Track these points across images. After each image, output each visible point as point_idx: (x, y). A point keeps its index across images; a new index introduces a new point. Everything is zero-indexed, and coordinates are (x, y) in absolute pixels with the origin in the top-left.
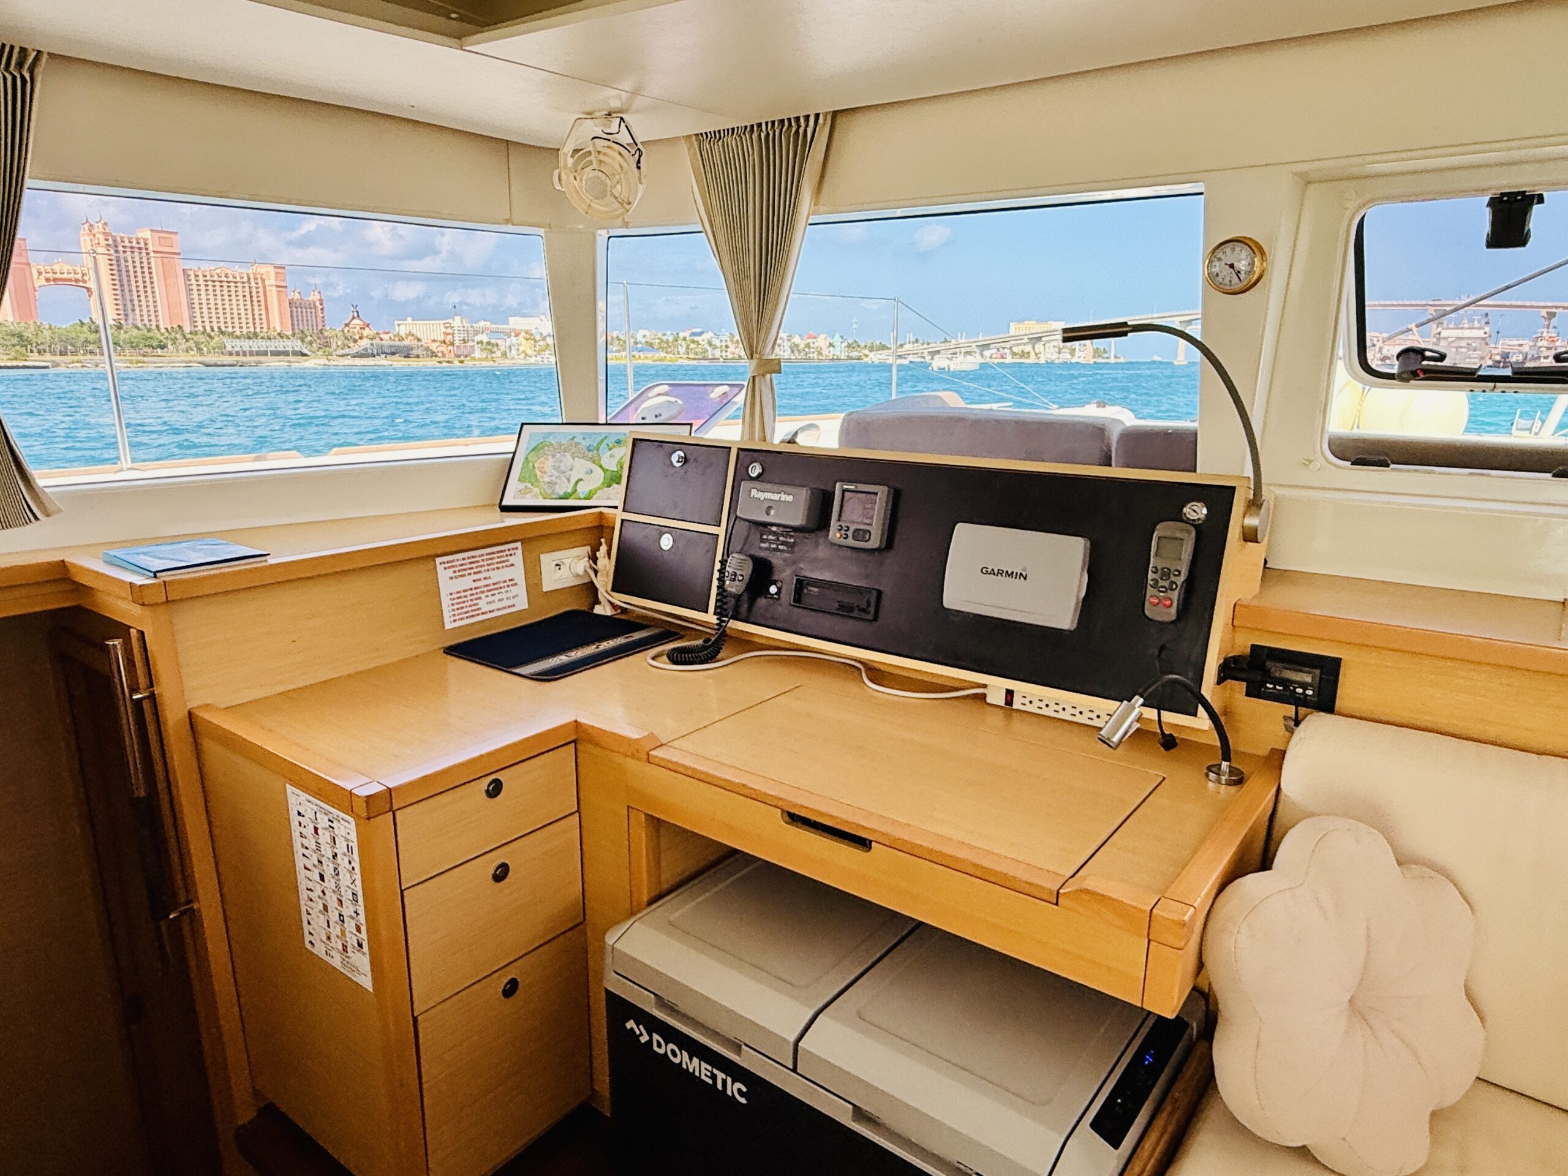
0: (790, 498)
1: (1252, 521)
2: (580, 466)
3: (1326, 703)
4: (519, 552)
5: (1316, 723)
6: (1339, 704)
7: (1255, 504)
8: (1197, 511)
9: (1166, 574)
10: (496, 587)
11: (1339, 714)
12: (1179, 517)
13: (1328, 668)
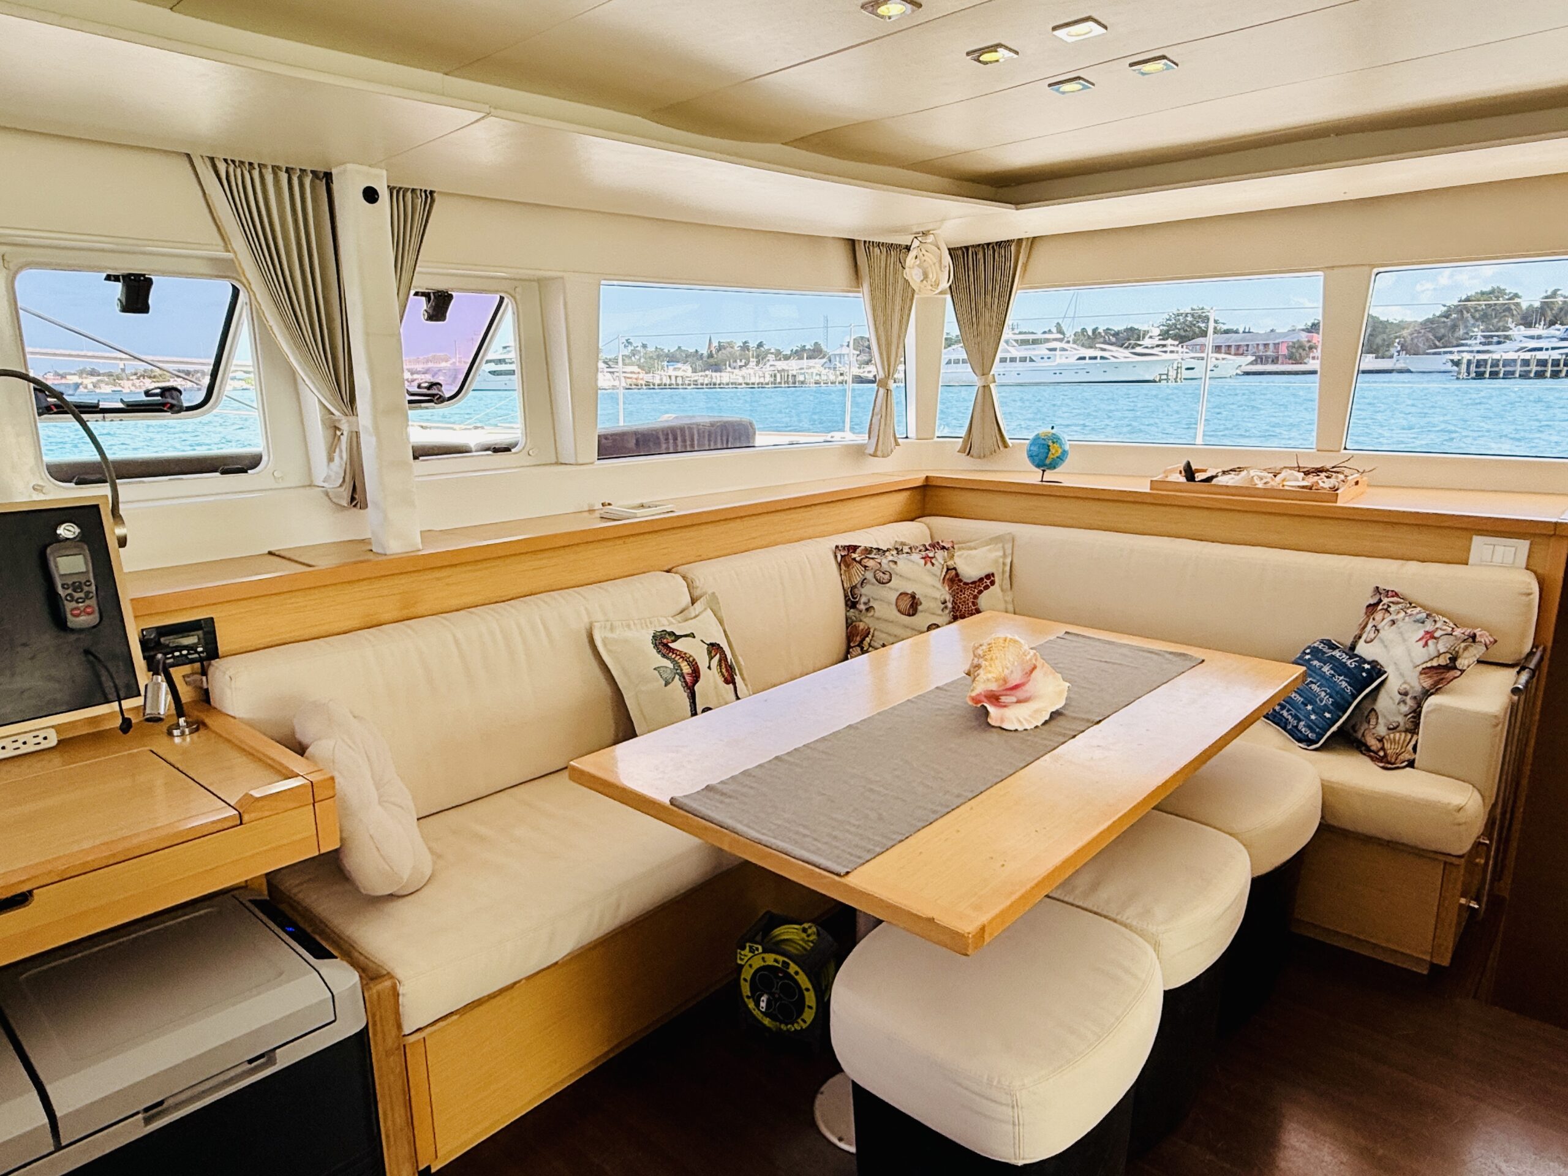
1: (120, 531)
3: (217, 651)
5: (218, 668)
6: (221, 650)
7: (116, 516)
8: (70, 530)
9: (78, 587)
11: (224, 657)
12: (57, 539)
13: (206, 628)
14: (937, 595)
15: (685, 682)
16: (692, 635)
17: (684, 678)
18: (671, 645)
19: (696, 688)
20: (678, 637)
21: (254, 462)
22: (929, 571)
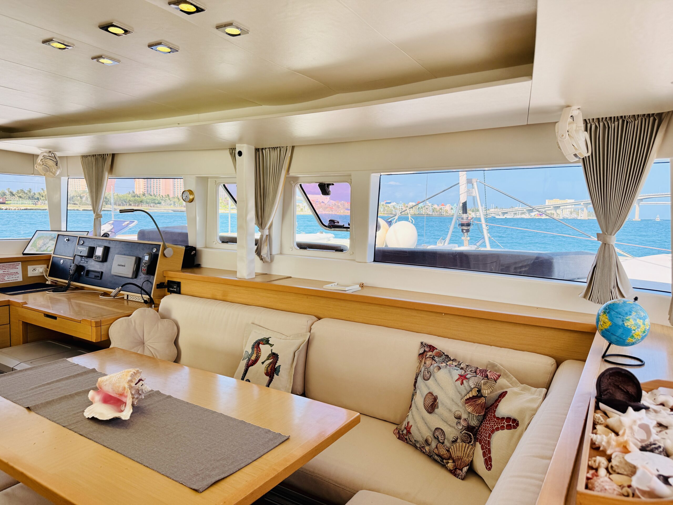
0: (85, 249)
1: (164, 252)
2: (51, 243)
4: (20, 265)
6: (182, 291)
8: (155, 250)
9: (145, 264)
10: (12, 274)
11: (179, 294)
13: (179, 284)
14: (454, 408)
15: (248, 363)
16: (272, 345)
17: (249, 361)
18: (261, 345)
19: (250, 368)
20: (267, 344)
22: (456, 386)
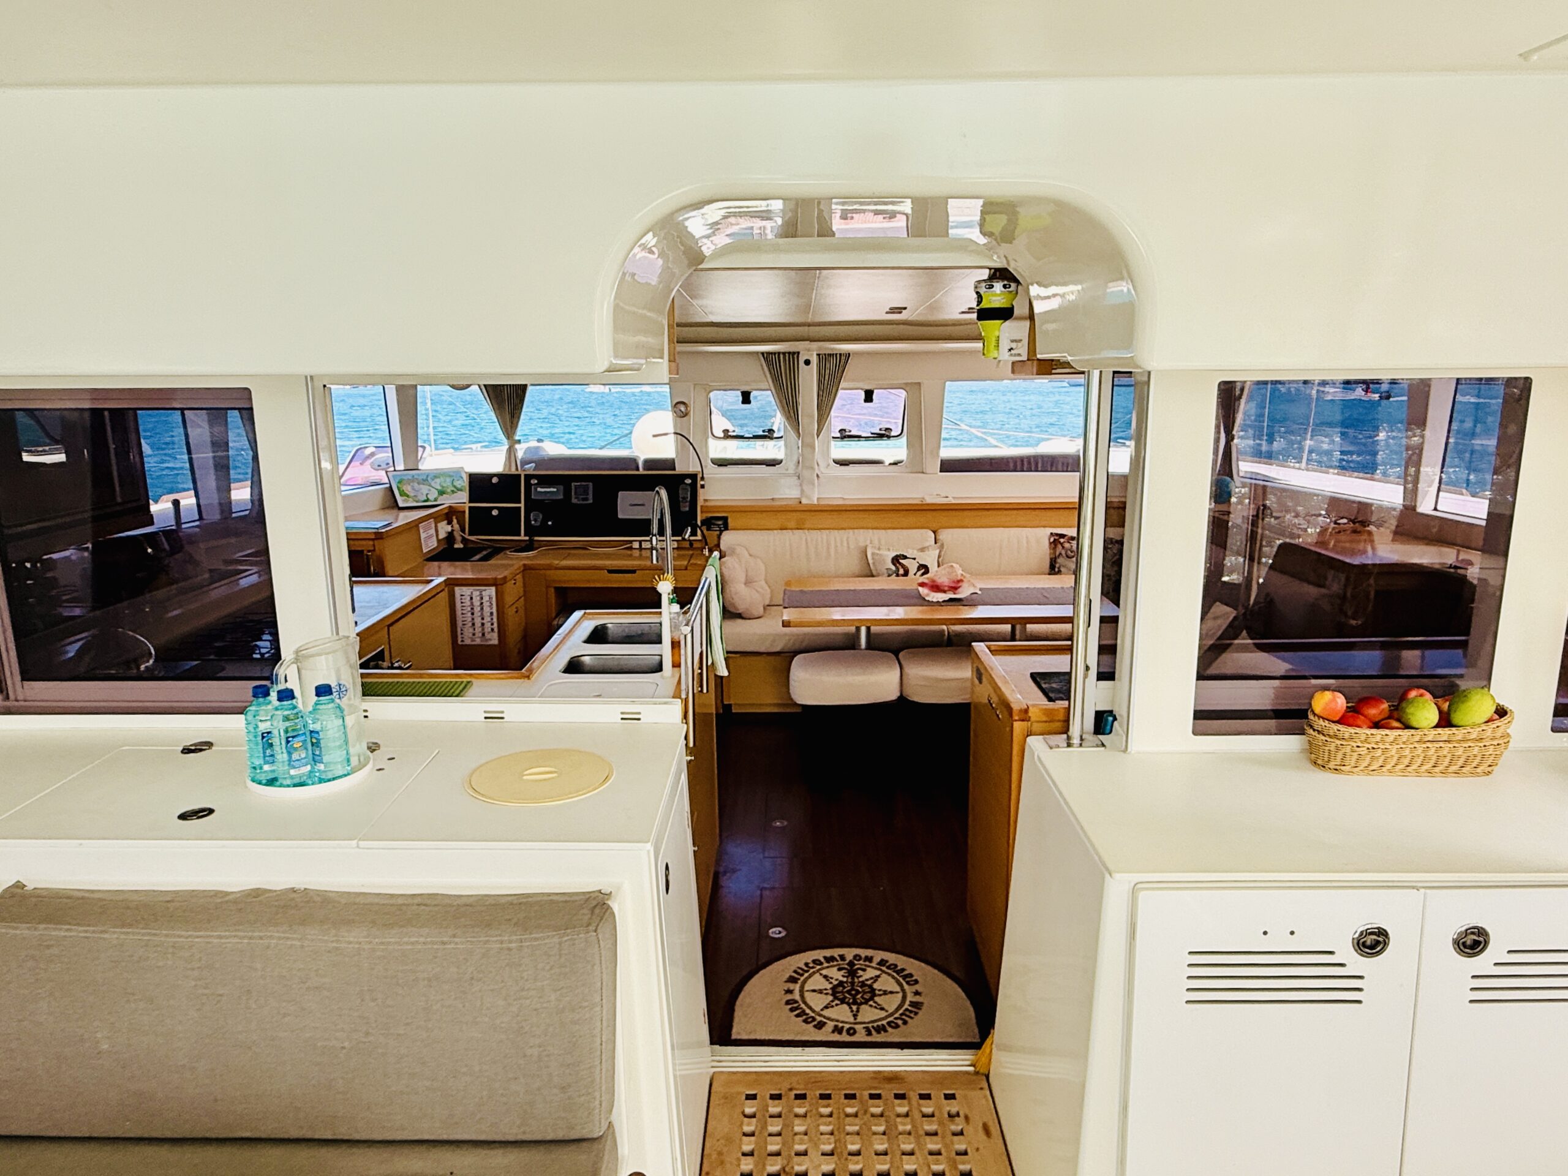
0: (555, 490)
1: (702, 483)
2: (424, 489)
3: (726, 528)
4: (433, 523)
5: (725, 533)
7: (703, 478)
8: (688, 481)
9: (684, 498)
10: (431, 536)
12: (685, 483)
13: (725, 519)
16: (914, 559)
18: (901, 561)
20: (905, 557)
21: (779, 462)
